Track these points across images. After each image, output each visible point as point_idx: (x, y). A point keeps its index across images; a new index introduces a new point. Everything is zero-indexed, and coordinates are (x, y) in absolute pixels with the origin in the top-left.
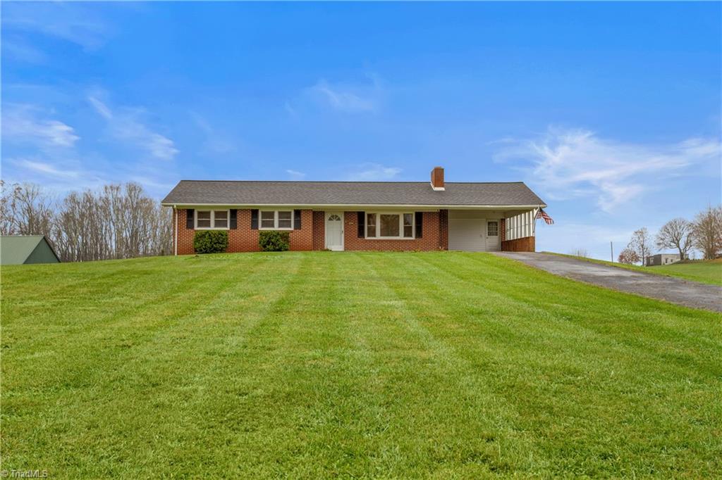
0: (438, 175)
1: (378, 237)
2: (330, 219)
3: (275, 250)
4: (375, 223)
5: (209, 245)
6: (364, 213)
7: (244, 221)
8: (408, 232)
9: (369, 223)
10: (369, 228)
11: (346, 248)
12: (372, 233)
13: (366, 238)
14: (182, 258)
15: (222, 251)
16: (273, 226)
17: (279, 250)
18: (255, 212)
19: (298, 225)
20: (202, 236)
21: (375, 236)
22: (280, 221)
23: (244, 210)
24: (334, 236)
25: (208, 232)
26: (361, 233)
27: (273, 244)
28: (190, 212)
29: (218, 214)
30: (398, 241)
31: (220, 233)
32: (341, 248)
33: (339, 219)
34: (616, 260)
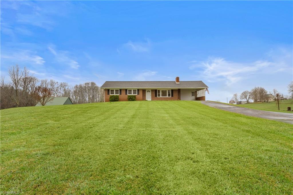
0: (178, 79)
1: (161, 97)
2: (147, 92)
3: (132, 101)
4: (160, 93)
5: (114, 99)
6: (157, 90)
7: (123, 92)
8: (169, 95)
9: (158, 93)
10: (158, 94)
11: (152, 100)
12: (159, 95)
13: (157, 97)
14: (107, 103)
15: (117, 101)
16: (131, 94)
17: (133, 100)
18: (126, 90)
19: (138, 94)
20: (112, 96)
21: (160, 96)
22: (133, 93)
23: (123, 89)
24: (149, 96)
25: (113, 95)
26: (156, 96)
27: (132, 99)
28: (108, 90)
29: (116, 91)
30: (167, 98)
31: (117, 96)
32: (151, 100)
33: (150, 92)
34: (228, 103)
